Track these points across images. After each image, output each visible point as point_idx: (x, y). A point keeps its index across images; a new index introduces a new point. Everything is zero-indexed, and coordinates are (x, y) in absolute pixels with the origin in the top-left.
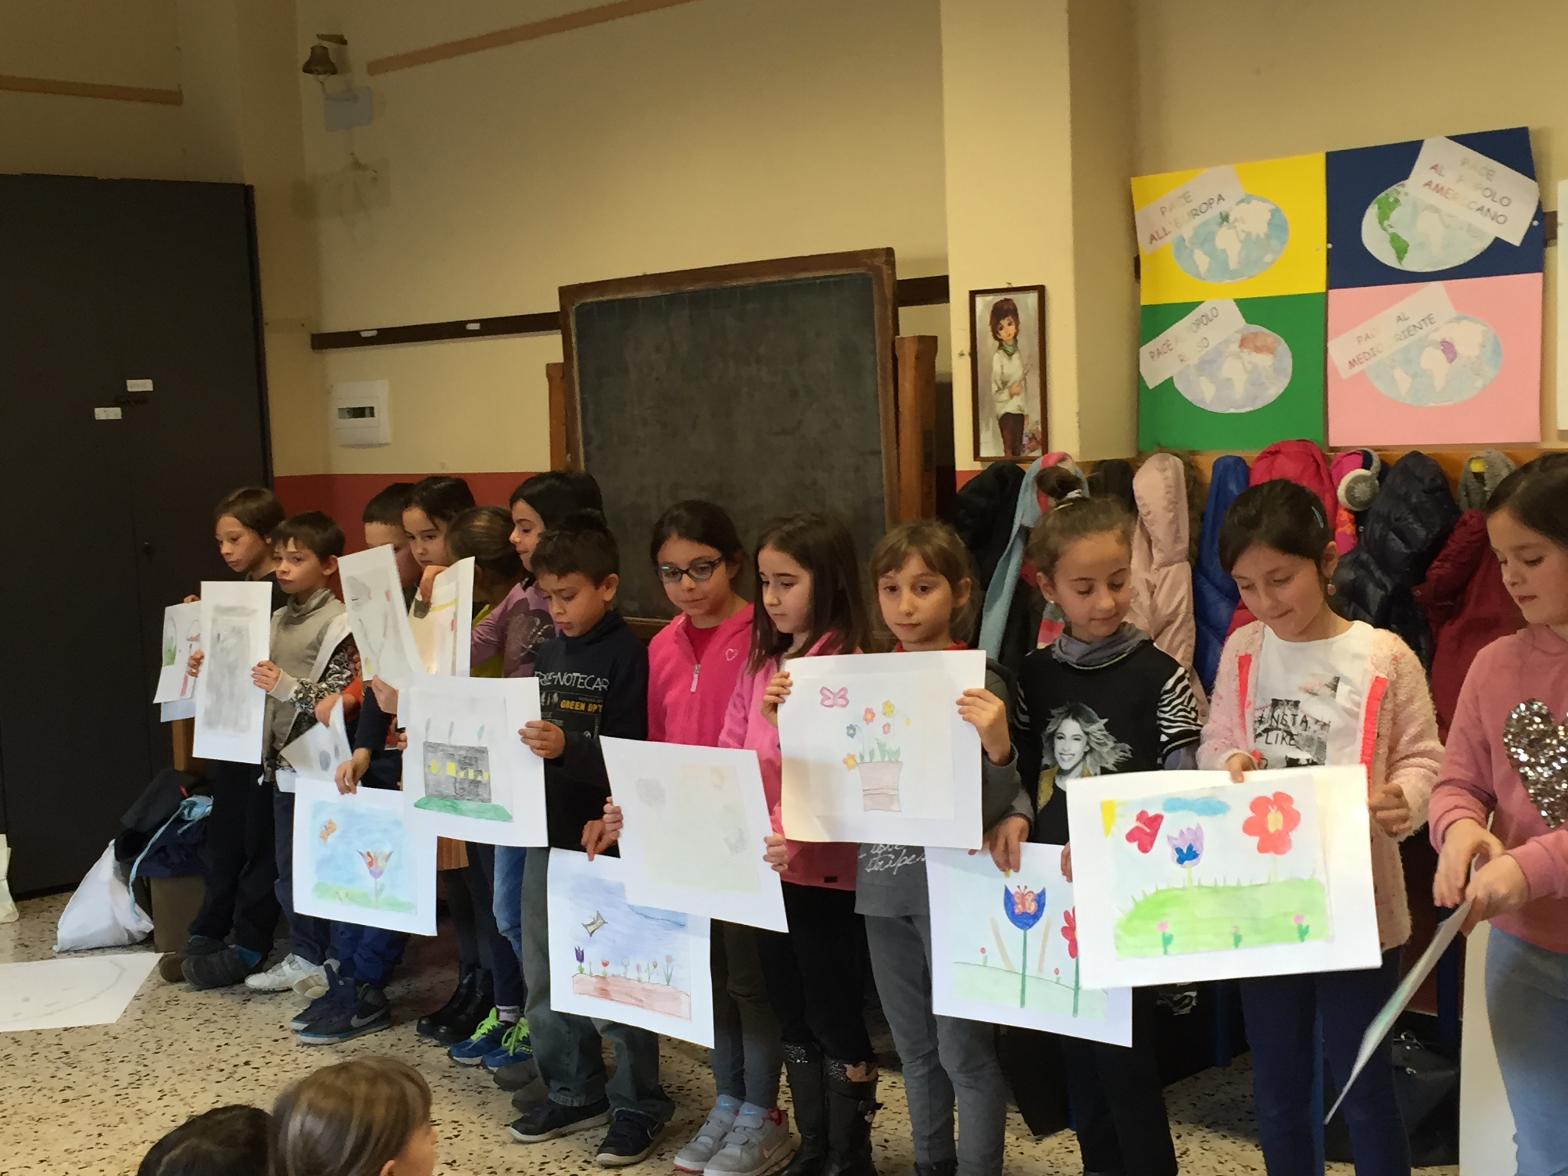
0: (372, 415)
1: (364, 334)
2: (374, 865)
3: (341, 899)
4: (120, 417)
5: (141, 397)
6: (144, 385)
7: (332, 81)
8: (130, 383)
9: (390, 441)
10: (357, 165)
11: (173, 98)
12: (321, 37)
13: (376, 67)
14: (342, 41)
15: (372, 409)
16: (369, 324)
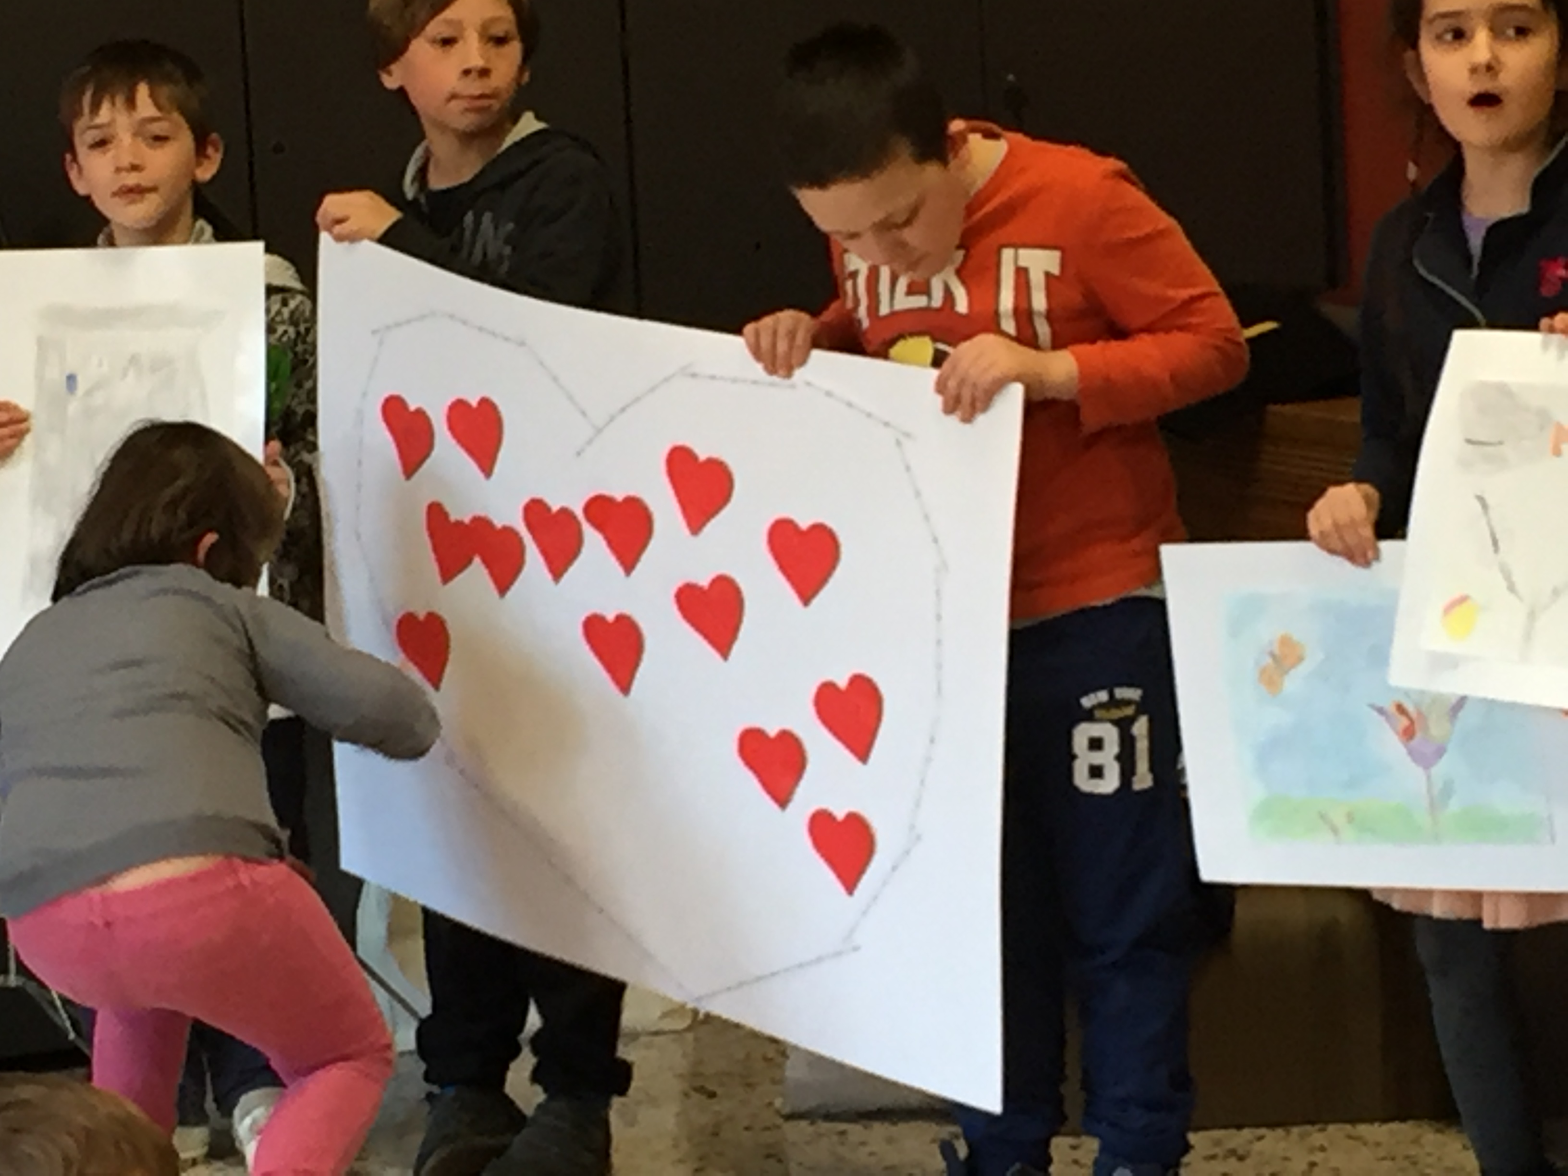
2: (1419, 735)
3: (1335, 831)
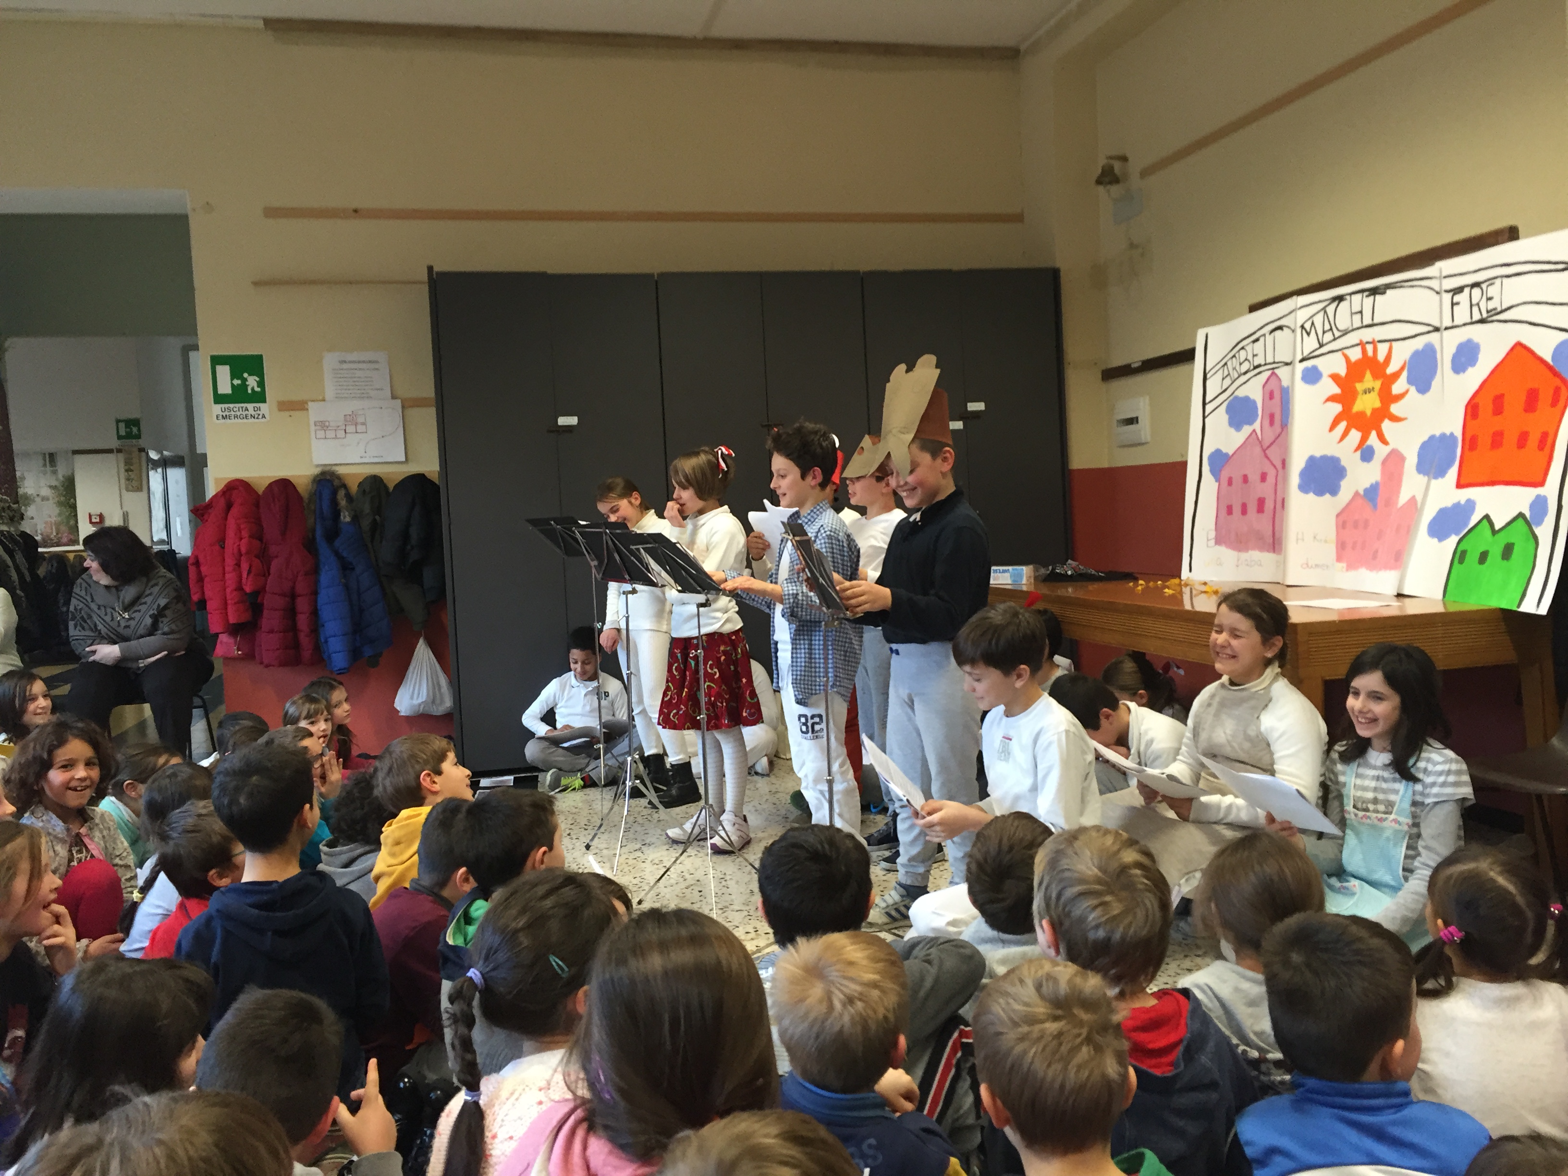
0: (1137, 422)
1: (1134, 366)
4: (962, 427)
5: (976, 414)
6: (979, 406)
7: (1115, 189)
8: (969, 404)
9: (1149, 439)
10: (1132, 246)
11: (1018, 218)
12: (1111, 158)
13: (1145, 173)
14: (1124, 159)
15: (1137, 418)
16: (1135, 358)
